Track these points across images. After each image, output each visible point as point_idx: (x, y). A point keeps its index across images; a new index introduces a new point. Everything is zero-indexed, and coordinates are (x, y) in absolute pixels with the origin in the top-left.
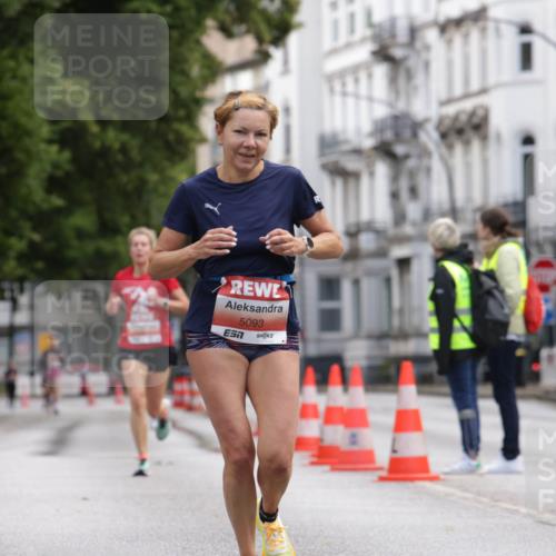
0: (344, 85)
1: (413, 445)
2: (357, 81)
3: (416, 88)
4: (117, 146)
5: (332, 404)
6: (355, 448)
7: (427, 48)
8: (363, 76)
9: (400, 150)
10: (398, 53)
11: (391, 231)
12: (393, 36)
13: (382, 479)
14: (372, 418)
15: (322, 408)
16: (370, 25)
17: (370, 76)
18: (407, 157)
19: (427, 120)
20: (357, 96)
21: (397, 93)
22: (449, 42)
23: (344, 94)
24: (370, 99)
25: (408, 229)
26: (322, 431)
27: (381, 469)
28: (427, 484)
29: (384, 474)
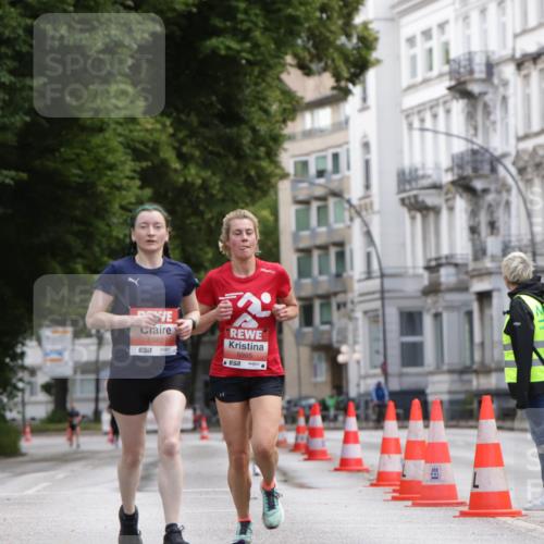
0: (422, 120)
1: (494, 480)
2: (435, 116)
3: (494, 123)
4: (199, 181)
5: (413, 438)
6: (436, 483)
7: (505, 84)
8: (441, 111)
9: (478, 185)
10: (475, 88)
11: (471, 266)
12: (471, 72)
13: (463, 514)
14: (453, 452)
15: (403, 443)
16: (448, 61)
17: (448, 112)
18: (485, 191)
19: (505, 155)
20: (436, 132)
21: (476, 129)
22: (527, 77)
23: (423, 130)
24: (448, 134)
25: (488, 264)
26: (404, 466)
27: (462, 504)
28: (509, 520)
29: (466, 509)
